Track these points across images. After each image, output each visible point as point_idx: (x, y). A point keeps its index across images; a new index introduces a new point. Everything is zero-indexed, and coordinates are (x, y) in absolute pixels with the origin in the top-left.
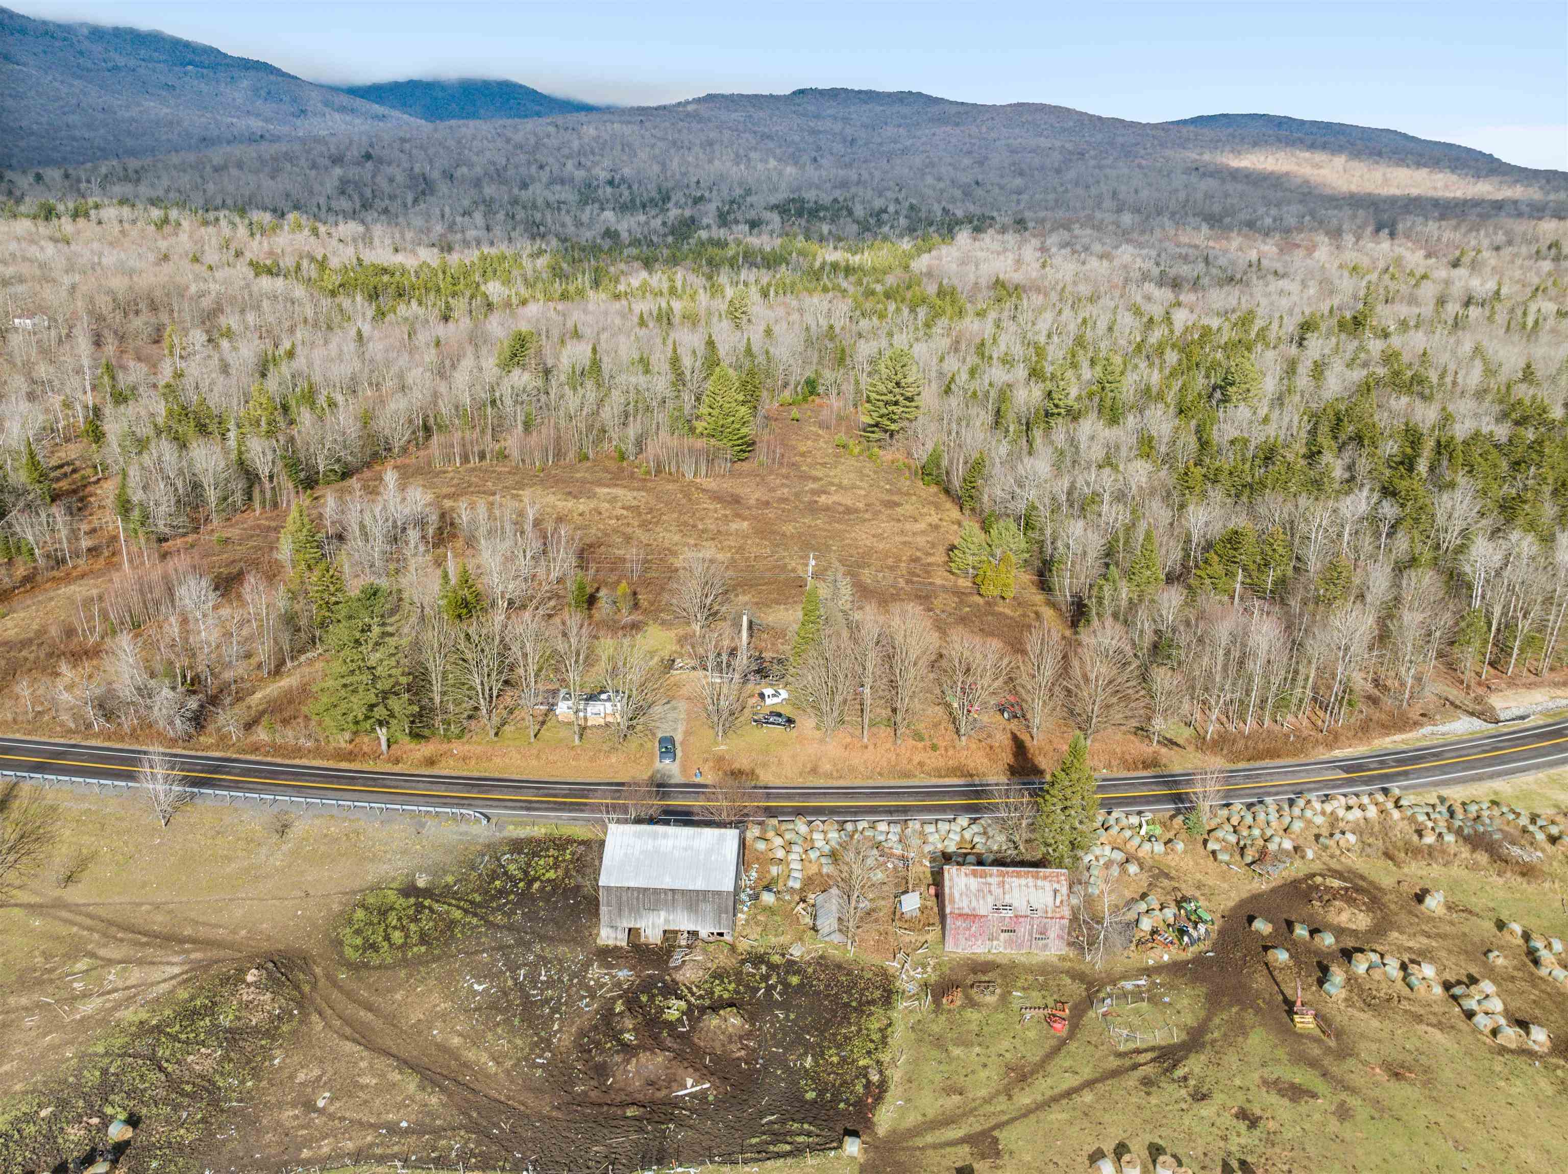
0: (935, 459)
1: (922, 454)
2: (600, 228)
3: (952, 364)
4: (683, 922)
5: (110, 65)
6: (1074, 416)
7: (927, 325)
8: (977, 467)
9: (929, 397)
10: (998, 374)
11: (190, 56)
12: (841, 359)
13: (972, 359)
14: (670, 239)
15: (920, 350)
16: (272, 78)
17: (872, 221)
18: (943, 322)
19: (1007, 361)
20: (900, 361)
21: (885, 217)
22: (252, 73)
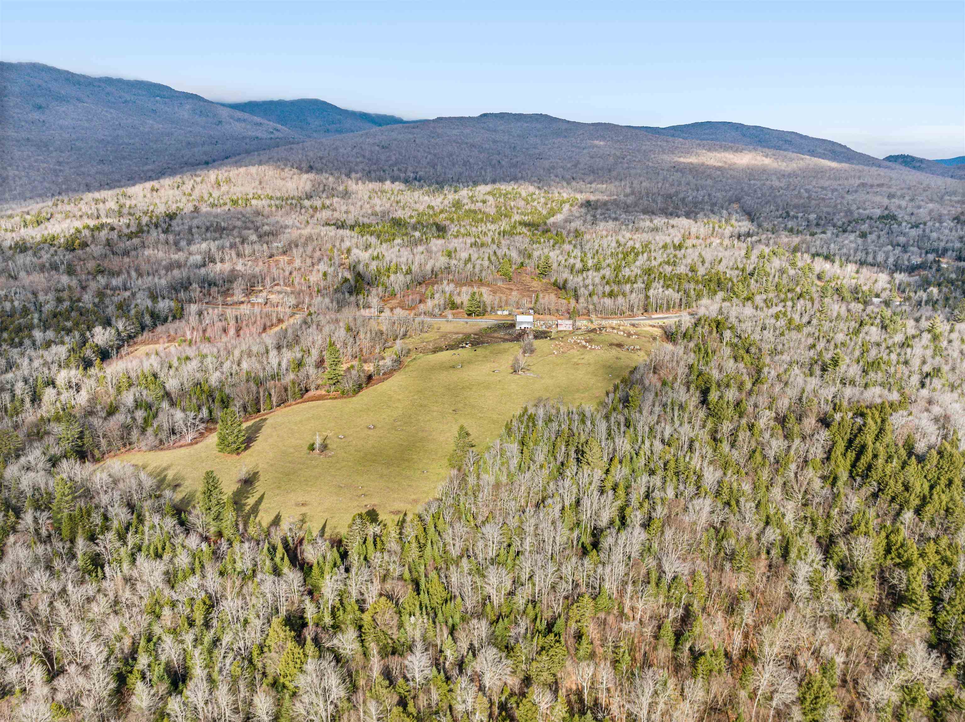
0: (556, 281)
1: (553, 280)
2: (425, 205)
3: (560, 258)
4: (526, 326)
5: (123, 100)
6: (588, 270)
7: (553, 246)
8: (566, 281)
9: (555, 266)
10: (572, 261)
11: (158, 92)
12: (530, 256)
13: (566, 257)
14: (454, 209)
15: (551, 254)
16: (201, 103)
17: (530, 199)
18: (557, 245)
19: (575, 258)
20: (547, 258)
21: (534, 196)
22: (190, 101)
